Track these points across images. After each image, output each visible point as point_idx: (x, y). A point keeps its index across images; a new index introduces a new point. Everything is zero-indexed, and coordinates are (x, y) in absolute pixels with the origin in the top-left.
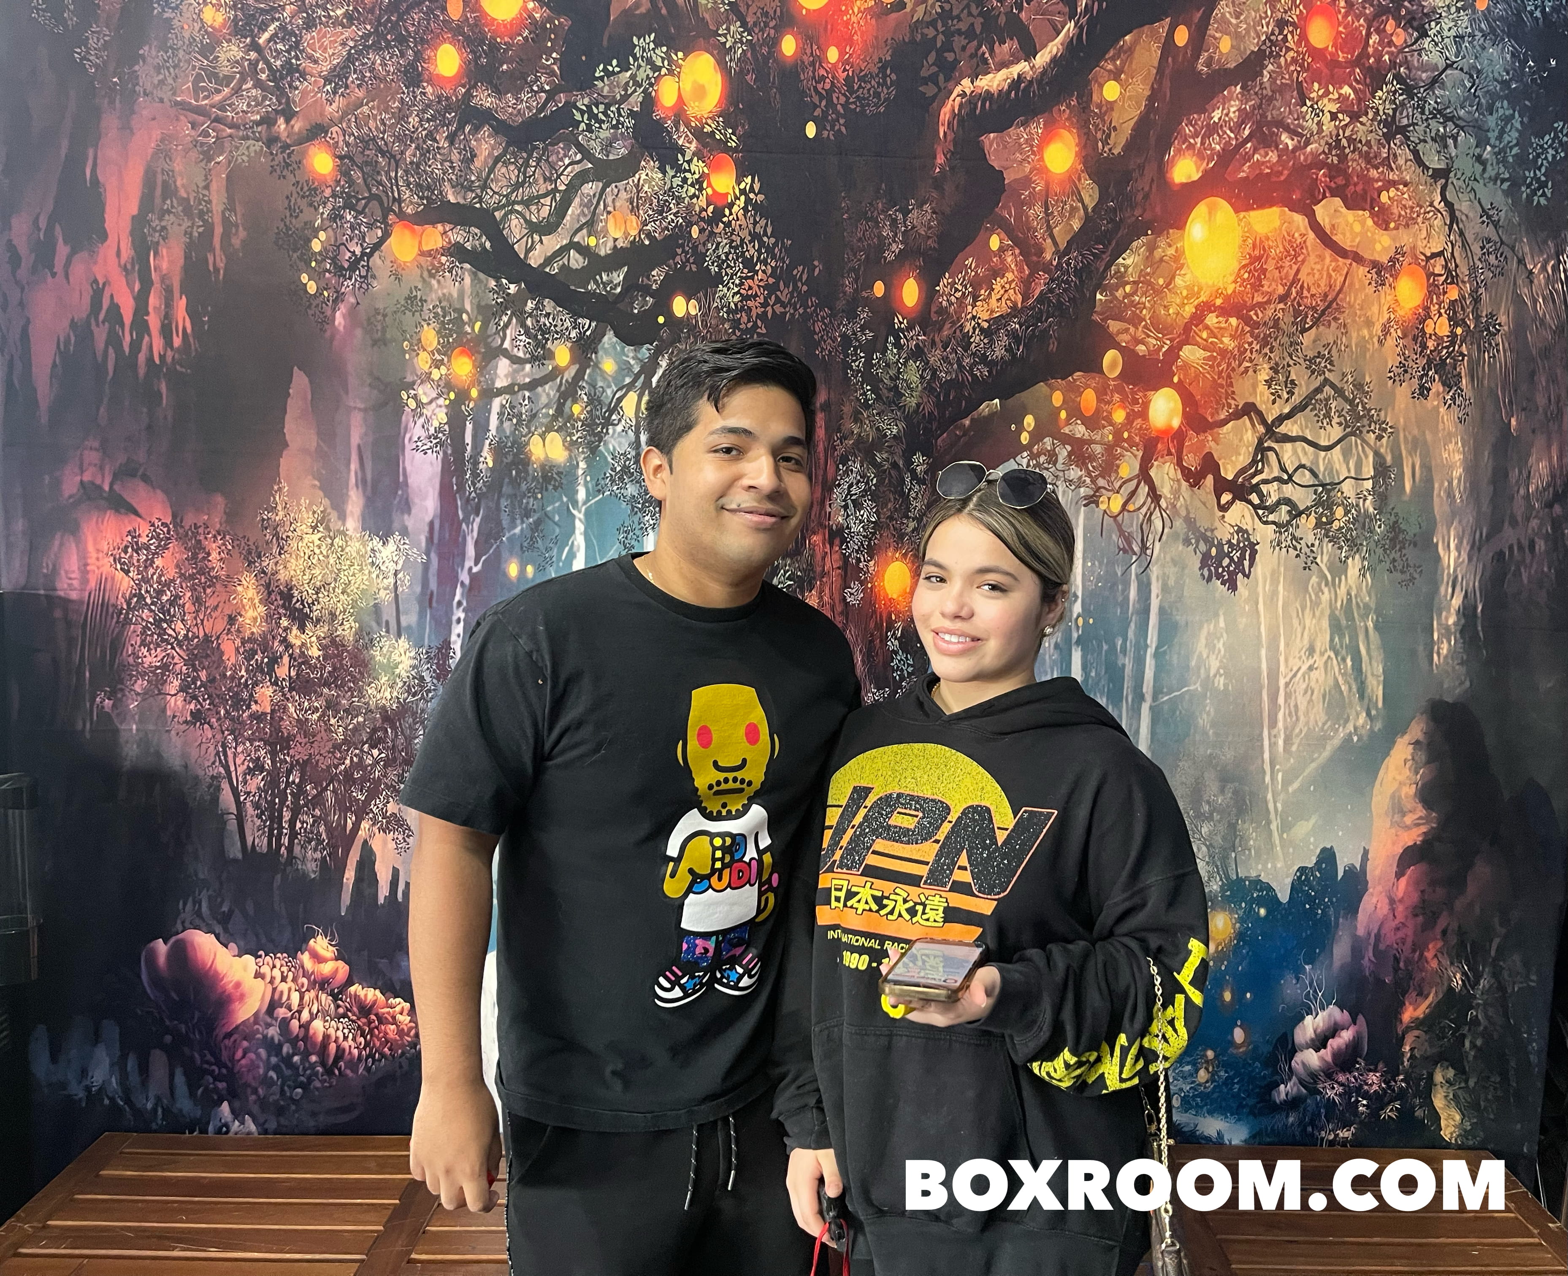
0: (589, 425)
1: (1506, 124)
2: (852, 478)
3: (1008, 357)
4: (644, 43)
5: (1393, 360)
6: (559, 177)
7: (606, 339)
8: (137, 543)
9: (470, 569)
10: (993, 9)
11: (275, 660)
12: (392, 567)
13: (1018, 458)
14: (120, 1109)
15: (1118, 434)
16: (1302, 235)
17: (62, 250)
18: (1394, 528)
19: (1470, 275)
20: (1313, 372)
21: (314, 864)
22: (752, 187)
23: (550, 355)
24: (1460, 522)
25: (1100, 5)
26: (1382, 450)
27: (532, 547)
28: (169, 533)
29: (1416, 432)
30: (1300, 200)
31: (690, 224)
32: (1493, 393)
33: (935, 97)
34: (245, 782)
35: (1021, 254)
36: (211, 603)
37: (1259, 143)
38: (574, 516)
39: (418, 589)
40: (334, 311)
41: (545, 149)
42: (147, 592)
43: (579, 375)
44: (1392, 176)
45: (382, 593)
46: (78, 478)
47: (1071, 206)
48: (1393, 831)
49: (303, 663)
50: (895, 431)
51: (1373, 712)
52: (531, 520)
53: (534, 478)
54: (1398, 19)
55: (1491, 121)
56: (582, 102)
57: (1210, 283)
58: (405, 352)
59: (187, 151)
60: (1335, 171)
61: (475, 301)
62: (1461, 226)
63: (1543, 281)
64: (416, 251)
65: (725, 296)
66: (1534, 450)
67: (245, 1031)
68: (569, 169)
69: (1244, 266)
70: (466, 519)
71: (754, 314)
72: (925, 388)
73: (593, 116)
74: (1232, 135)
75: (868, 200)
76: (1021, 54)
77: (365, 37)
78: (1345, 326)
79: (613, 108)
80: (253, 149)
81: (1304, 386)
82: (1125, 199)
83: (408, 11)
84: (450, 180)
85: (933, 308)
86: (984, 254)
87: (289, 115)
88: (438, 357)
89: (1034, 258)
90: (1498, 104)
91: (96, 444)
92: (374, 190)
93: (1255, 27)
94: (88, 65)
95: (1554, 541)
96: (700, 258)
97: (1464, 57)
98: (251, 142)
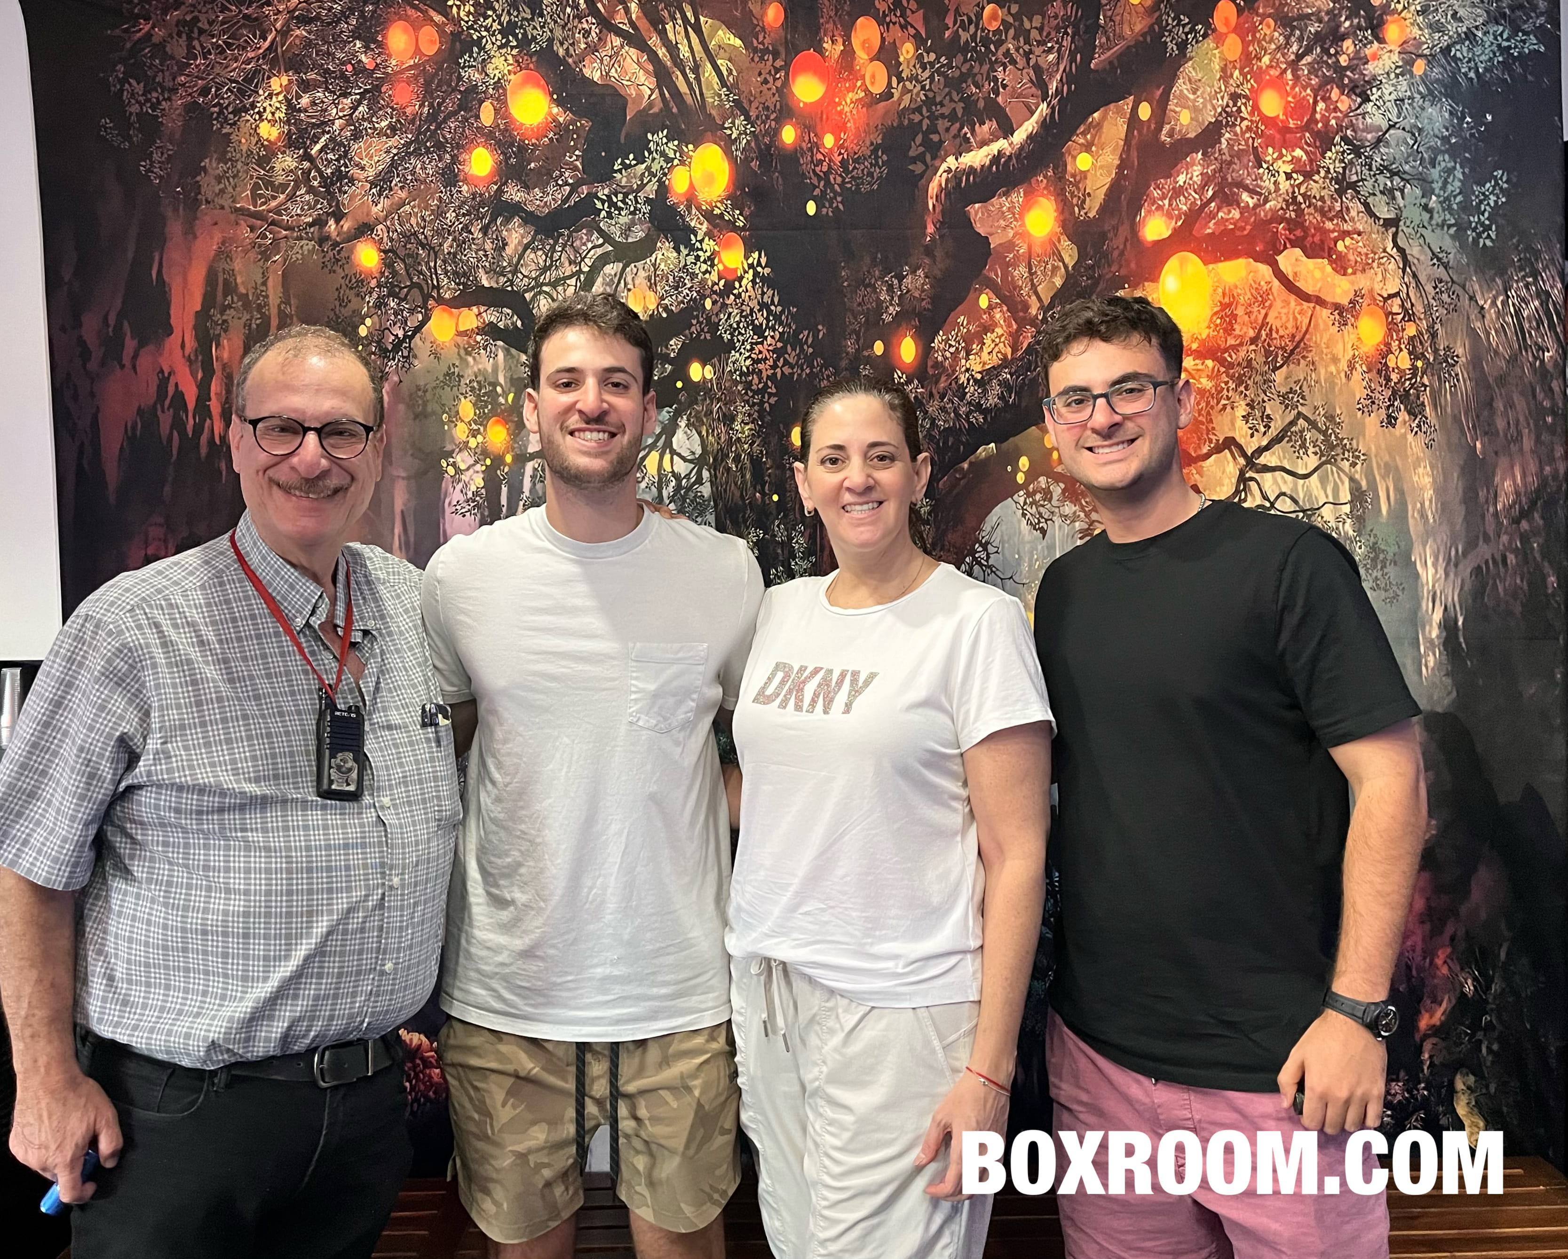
1: (1449, 176)
3: (1001, 404)
4: (657, 139)
5: (1360, 393)
6: (583, 260)
10: (972, 95)
13: (1015, 497)
16: (1268, 283)
17: (130, 344)
18: (1374, 548)
19: (1425, 313)
20: (1287, 407)
22: (759, 261)
24: (1435, 540)
25: (1069, 88)
26: (1357, 476)
29: (1387, 458)
30: (1262, 252)
31: (703, 297)
32: (1456, 419)
33: (921, 176)
35: (1008, 310)
37: (1222, 202)
41: (569, 236)
44: (1346, 227)
46: (143, 552)
47: (1053, 265)
54: (1342, 87)
55: (1435, 174)
56: (603, 193)
58: (444, 424)
59: (245, 252)
60: (1293, 225)
61: (508, 375)
62: (1414, 268)
63: (1494, 316)
64: (453, 332)
65: (737, 360)
66: (1498, 472)
68: (592, 252)
69: (1216, 313)
71: (764, 375)
73: (612, 204)
74: (1197, 196)
75: (865, 269)
76: (1000, 133)
77: (407, 145)
78: (1313, 363)
79: (630, 197)
80: (305, 248)
81: (1279, 420)
82: (1103, 257)
83: (445, 121)
84: (484, 267)
85: (930, 363)
86: (974, 312)
87: (339, 216)
88: (474, 427)
89: (1021, 314)
90: (1440, 158)
91: (161, 520)
92: (415, 279)
93: (1211, 101)
94: (152, 177)
95: (1524, 554)
96: (714, 327)
97: (1405, 118)
98: (304, 242)
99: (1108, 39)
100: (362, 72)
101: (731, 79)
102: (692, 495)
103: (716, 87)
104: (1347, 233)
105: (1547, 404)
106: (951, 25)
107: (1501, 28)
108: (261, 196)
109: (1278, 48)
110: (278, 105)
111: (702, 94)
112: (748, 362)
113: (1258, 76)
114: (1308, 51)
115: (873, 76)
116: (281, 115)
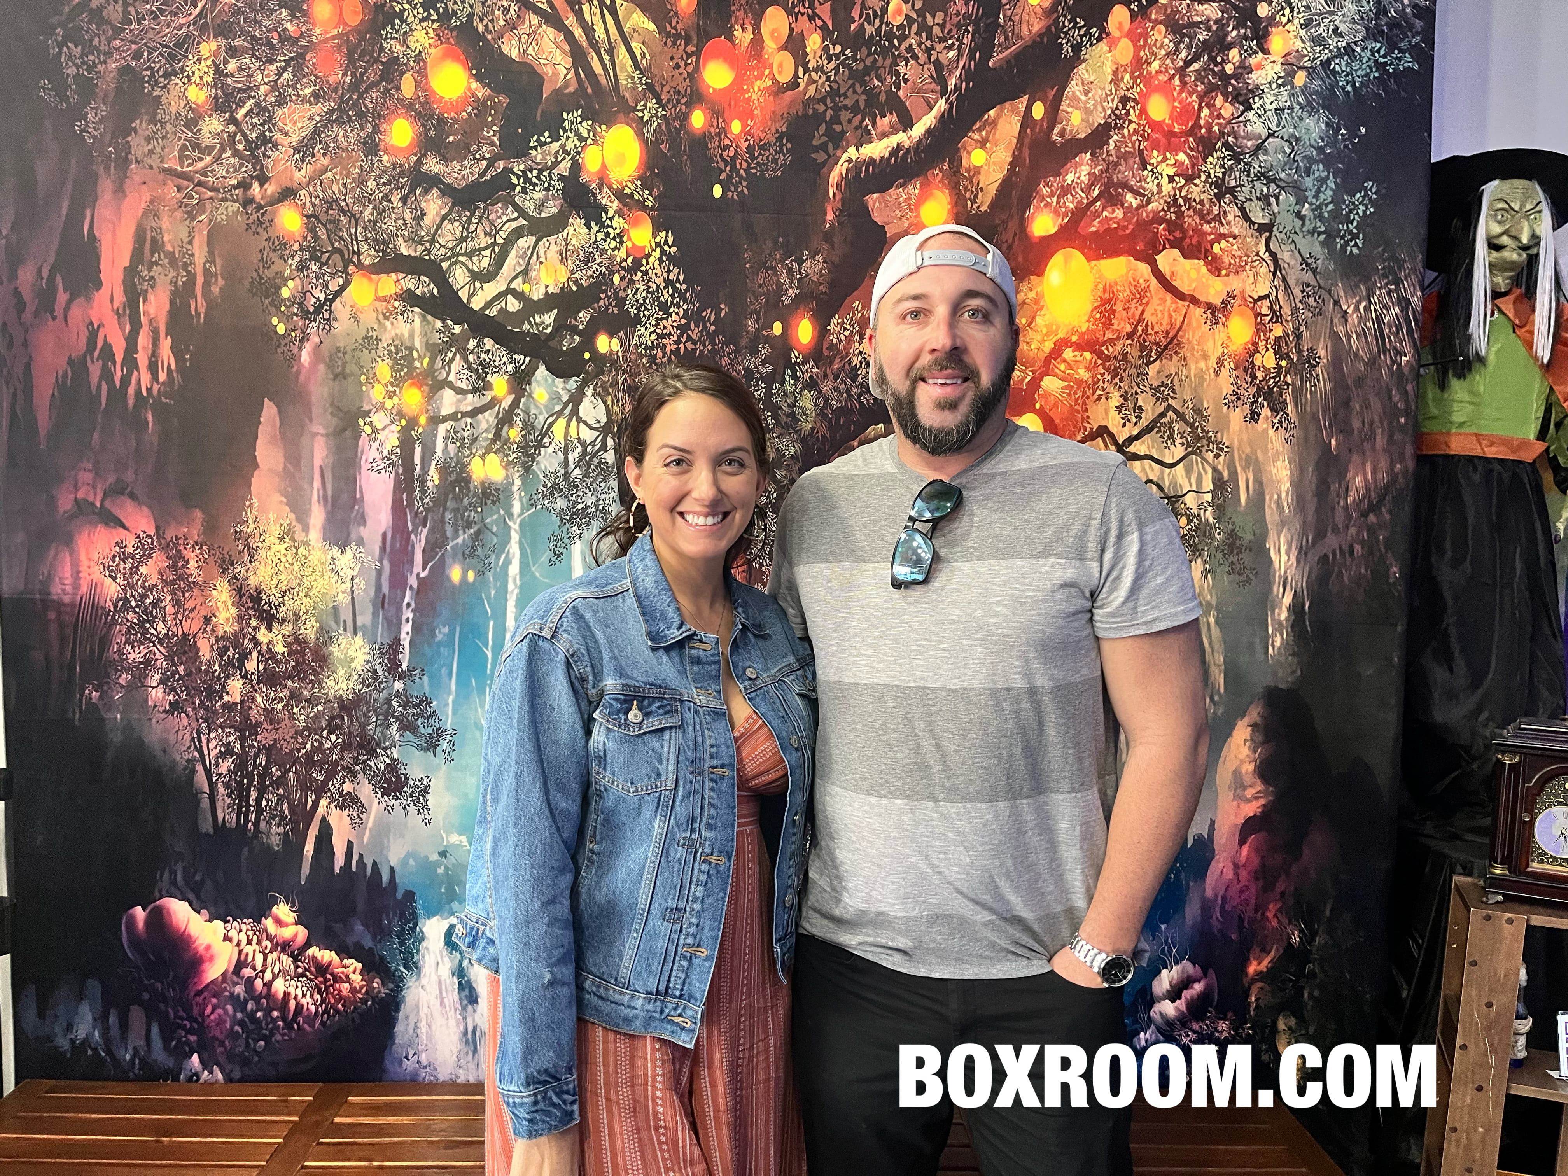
0: (524, 447)
1: (1322, 185)
4: (571, 118)
5: (1227, 389)
6: (497, 232)
7: (538, 372)
8: (124, 553)
9: (418, 574)
10: (875, 87)
11: (245, 656)
12: (350, 573)
14: (103, 1060)
16: (1146, 281)
17: (62, 296)
18: (1232, 535)
19: (1292, 315)
20: (1158, 399)
21: (277, 838)
22: (666, 240)
23: (488, 386)
24: (1289, 529)
25: (967, 85)
26: (1220, 467)
27: (472, 555)
28: (152, 543)
29: (1248, 451)
30: (1142, 251)
31: (612, 273)
32: (1315, 419)
33: (824, 163)
34: (217, 765)
36: (189, 605)
37: (1107, 201)
38: (510, 528)
39: (372, 592)
40: (300, 349)
41: (485, 209)
42: (132, 595)
43: (515, 404)
44: (1222, 230)
45: (341, 597)
46: (73, 496)
48: (1235, 803)
49: (269, 658)
50: (792, 452)
51: (1216, 698)
52: (472, 531)
53: (475, 494)
54: (1226, 95)
55: (1309, 182)
56: (518, 168)
57: (1067, 322)
58: (361, 384)
59: (172, 211)
60: (1172, 226)
61: (424, 340)
62: (1284, 272)
63: (1356, 321)
64: (372, 296)
65: (643, 335)
66: (1351, 468)
67: (215, 989)
68: (507, 225)
69: (1096, 308)
70: (415, 531)
71: (668, 350)
72: (818, 415)
73: (527, 180)
74: (1084, 195)
75: (767, 252)
76: (900, 127)
77: (330, 113)
78: (1185, 359)
79: (545, 173)
80: (230, 209)
81: (1151, 410)
83: (367, 90)
84: (403, 235)
85: (825, 345)
87: (263, 180)
88: (391, 389)
90: (1314, 167)
91: (90, 466)
92: (337, 245)
93: (1101, 103)
94: (86, 136)
95: (1370, 546)
96: (621, 302)
97: (1284, 127)
98: (229, 203)
99: (1007, 38)
100: (287, 40)
101: (644, 62)
102: (596, 461)
103: (630, 70)
104: (1223, 236)
105: (1400, 405)
106: (857, 18)
107: (1379, 45)
108: (188, 158)
109: (1168, 54)
110: (206, 70)
111: (615, 76)
112: (654, 337)
113: (1147, 80)
114: (1196, 58)
115: (780, 65)
116: (208, 79)
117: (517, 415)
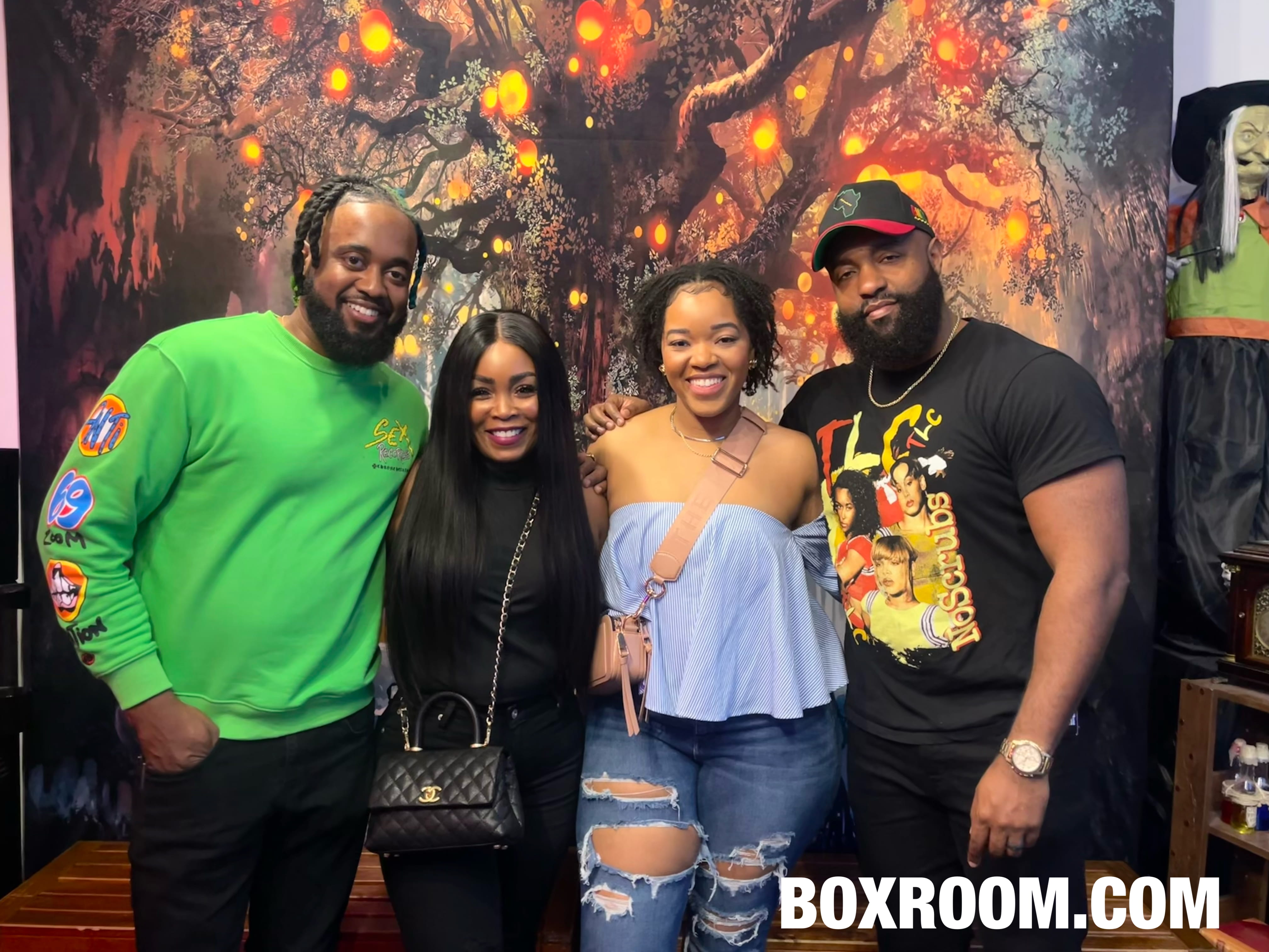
0: (435, 330)
1: (1082, 110)
2: (620, 365)
4: (473, 66)
5: (1006, 277)
6: (414, 157)
7: (447, 269)
10: (716, 38)
15: (809, 333)
16: (939, 190)
17: (71, 212)
19: (1059, 217)
22: (548, 162)
25: (791, 34)
30: (935, 166)
31: (505, 188)
32: (1079, 300)
33: (675, 99)
35: (738, 206)
37: (905, 126)
40: (258, 252)
41: (405, 139)
43: (428, 295)
44: (1001, 148)
46: (79, 370)
47: (774, 173)
54: (1002, 39)
55: (1071, 109)
56: (431, 106)
59: (159, 144)
60: (959, 146)
62: (1051, 182)
63: (1112, 221)
65: (530, 238)
66: (1110, 341)
68: (422, 152)
71: (550, 250)
73: (438, 115)
74: (886, 122)
75: (630, 170)
76: (736, 68)
77: (282, 65)
78: (971, 253)
79: (452, 110)
80: (204, 142)
82: (812, 167)
83: (312, 47)
84: (339, 161)
85: (677, 245)
86: (712, 207)
87: (230, 118)
89: (747, 209)
90: (1076, 96)
91: (92, 347)
92: (287, 169)
93: (900, 47)
94: (91, 84)
95: (1127, 406)
96: (513, 212)
97: (1050, 64)
98: (202, 138)
100: (249, 7)
101: (531, 20)
103: (520, 27)
104: (1001, 153)
105: (1150, 290)
108: (171, 101)
109: (954, 7)
110: (185, 31)
111: (508, 32)
113: (938, 28)
114: (977, 9)
116: (187, 39)
117: (430, 304)
